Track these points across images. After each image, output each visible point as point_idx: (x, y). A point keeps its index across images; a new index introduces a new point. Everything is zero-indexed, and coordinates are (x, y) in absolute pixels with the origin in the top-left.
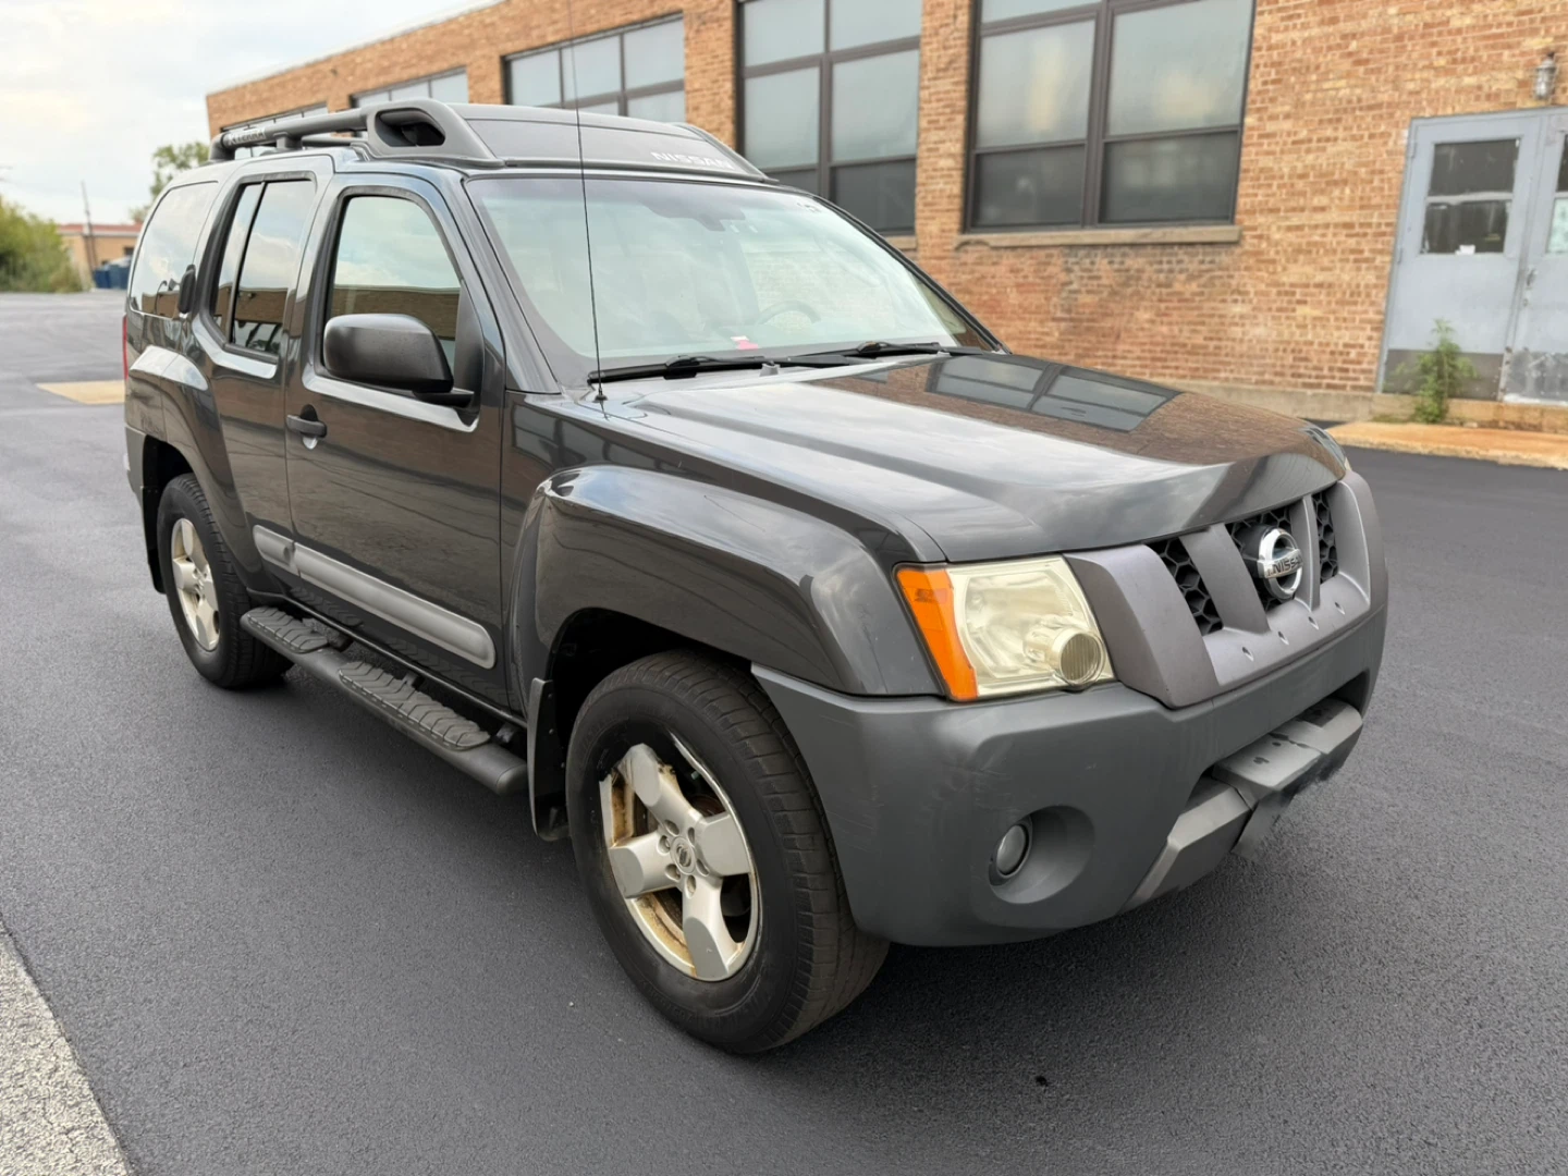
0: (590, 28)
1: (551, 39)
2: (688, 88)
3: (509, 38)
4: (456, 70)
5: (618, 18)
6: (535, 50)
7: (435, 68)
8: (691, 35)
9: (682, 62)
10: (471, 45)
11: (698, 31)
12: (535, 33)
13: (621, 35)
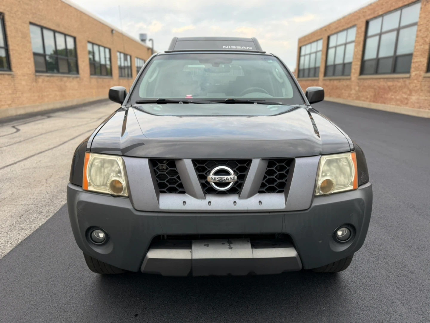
0: (392, 9)
1: (380, 13)
2: (419, 24)
3: (369, 15)
4: (354, 26)
5: (401, 4)
6: (375, 18)
7: (349, 26)
8: (423, 6)
9: (418, 15)
10: (360, 18)
11: (425, 5)
12: (376, 13)
13: (401, 10)
